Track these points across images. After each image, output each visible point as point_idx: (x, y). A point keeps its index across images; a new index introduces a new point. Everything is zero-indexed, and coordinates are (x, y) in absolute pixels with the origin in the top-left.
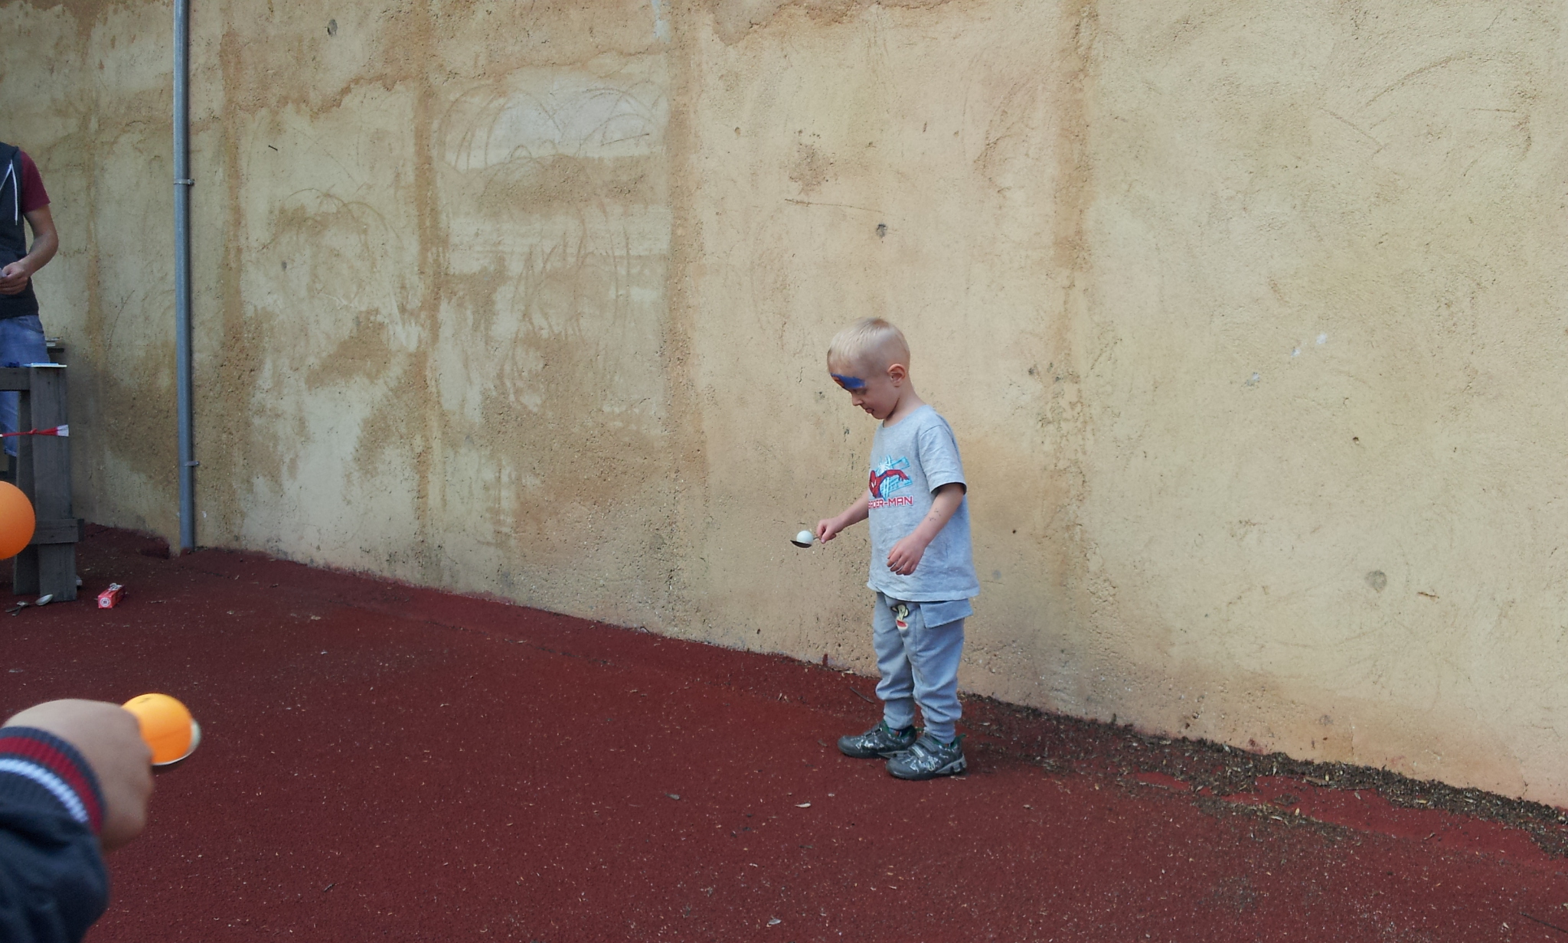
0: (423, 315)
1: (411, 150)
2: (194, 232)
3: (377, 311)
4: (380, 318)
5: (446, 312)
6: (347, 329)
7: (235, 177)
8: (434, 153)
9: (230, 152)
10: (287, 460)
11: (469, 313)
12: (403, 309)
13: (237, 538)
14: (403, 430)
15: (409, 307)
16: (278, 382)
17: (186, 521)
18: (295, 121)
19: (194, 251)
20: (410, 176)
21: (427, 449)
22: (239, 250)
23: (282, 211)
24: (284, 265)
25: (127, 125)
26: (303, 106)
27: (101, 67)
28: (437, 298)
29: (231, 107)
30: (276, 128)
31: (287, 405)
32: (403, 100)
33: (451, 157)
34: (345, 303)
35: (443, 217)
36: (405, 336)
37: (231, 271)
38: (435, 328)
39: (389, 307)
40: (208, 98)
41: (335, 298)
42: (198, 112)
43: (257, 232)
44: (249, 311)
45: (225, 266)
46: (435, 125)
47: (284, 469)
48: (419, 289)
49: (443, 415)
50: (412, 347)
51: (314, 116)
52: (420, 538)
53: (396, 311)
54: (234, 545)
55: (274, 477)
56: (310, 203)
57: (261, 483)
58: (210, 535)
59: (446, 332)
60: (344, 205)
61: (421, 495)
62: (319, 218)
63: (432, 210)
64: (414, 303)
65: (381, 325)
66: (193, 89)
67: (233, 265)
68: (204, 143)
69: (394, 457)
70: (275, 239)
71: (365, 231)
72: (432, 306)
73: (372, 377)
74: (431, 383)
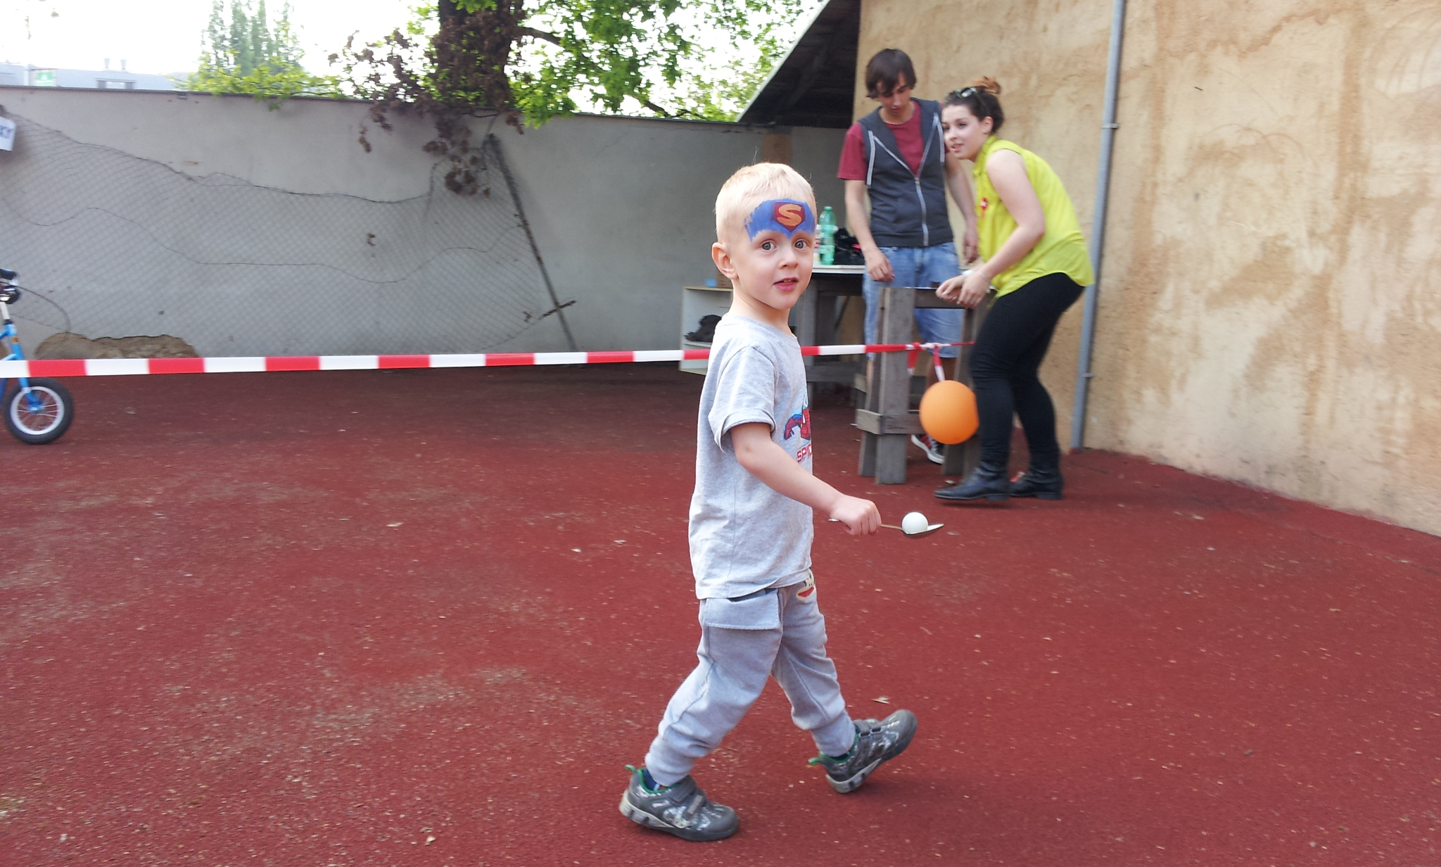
0: (1333, 239)
1: (1338, 79)
2: (1115, 171)
3: (1284, 236)
4: (1287, 243)
5: (1358, 235)
6: (1252, 253)
7: (1159, 117)
8: (1363, 81)
9: (1156, 96)
10: (1177, 374)
11: (1382, 237)
12: (1312, 234)
13: (1121, 442)
14: (1298, 349)
15: (1318, 231)
16: (1178, 305)
17: (1077, 425)
18: (1223, 63)
19: (1113, 187)
20: (1335, 105)
21: (1321, 368)
22: (1155, 185)
23: (1201, 147)
24: (1197, 196)
25: (1064, 79)
26: (1232, 47)
27: (1045, 30)
28: (1350, 222)
29: (1161, 55)
30: (1203, 70)
31: (1185, 324)
32: (1336, 32)
33: (1380, 83)
34: (1253, 229)
35: (1366, 143)
36: (1312, 259)
37: (1144, 204)
38: (1343, 252)
39: (1297, 231)
40: (1141, 47)
41: (1243, 225)
42: (1130, 62)
43: (1174, 166)
44: (1158, 240)
45: (1140, 200)
46: (1367, 53)
47: (1174, 383)
48: (1332, 212)
49: (1342, 335)
50: (1317, 269)
51: (1242, 55)
52: (1303, 453)
53: (1304, 235)
54: (1119, 448)
55: (1163, 390)
56: (1230, 138)
57: (1150, 395)
58: (1097, 439)
59: (1355, 254)
60: (1264, 137)
61: (1309, 412)
62: (1236, 151)
63: (1355, 136)
64: (1324, 227)
65: (1288, 250)
66: (1127, 40)
67: (1148, 198)
68: (1133, 90)
69: (1286, 375)
70: (1191, 173)
71: (1281, 161)
72: (1342, 230)
73: (1271, 299)
74: (1333, 304)
